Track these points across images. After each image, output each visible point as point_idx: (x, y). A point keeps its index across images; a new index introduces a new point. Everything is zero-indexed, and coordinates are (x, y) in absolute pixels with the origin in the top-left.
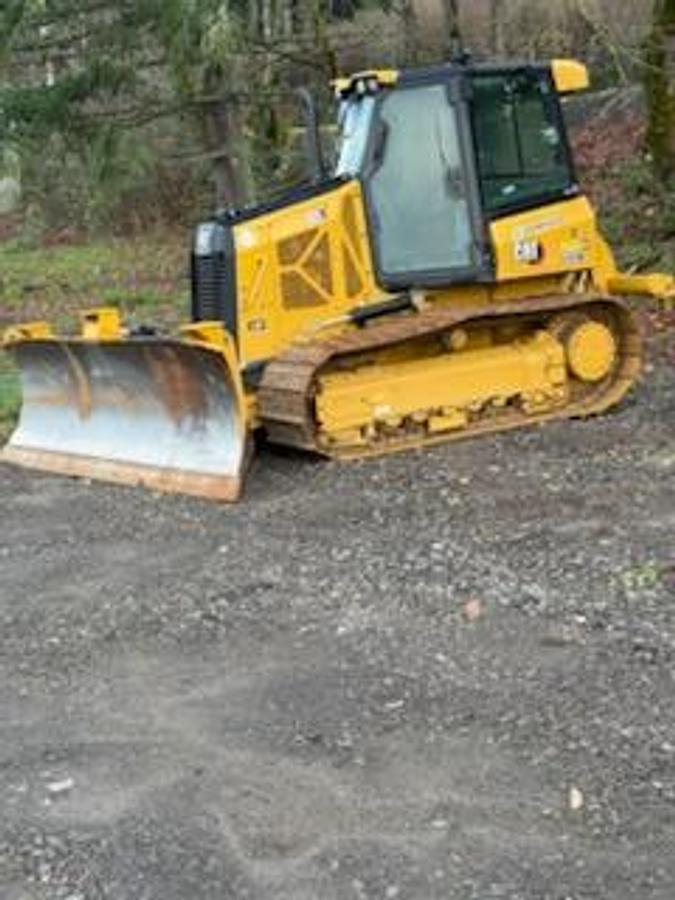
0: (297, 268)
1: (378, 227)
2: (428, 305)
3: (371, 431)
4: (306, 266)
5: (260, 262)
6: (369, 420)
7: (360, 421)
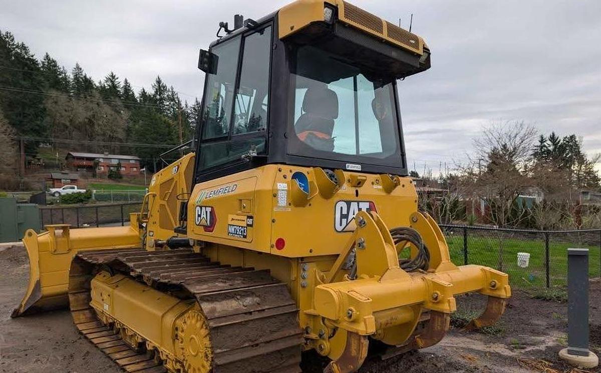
5: (154, 196)
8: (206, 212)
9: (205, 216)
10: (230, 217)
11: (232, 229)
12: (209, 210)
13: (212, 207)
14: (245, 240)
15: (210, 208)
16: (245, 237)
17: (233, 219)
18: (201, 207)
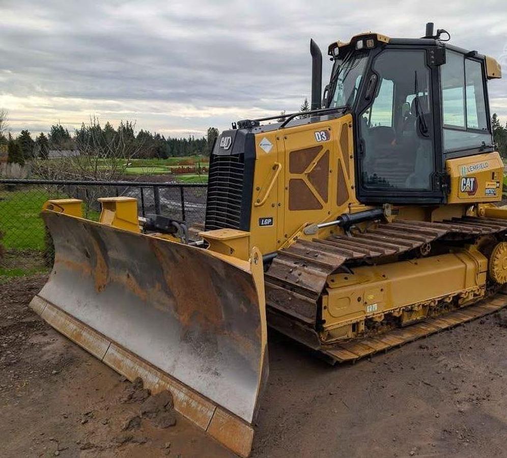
0: (303, 176)
1: (363, 153)
2: (393, 217)
3: (362, 327)
4: (309, 175)
5: (275, 167)
6: (361, 317)
7: (354, 320)
8: (471, 182)
9: (469, 185)
10: (487, 183)
11: (487, 191)
12: (472, 180)
13: (475, 178)
14: (495, 196)
15: (474, 179)
16: (495, 194)
17: (489, 185)
18: (466, 179)
